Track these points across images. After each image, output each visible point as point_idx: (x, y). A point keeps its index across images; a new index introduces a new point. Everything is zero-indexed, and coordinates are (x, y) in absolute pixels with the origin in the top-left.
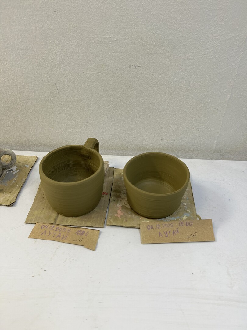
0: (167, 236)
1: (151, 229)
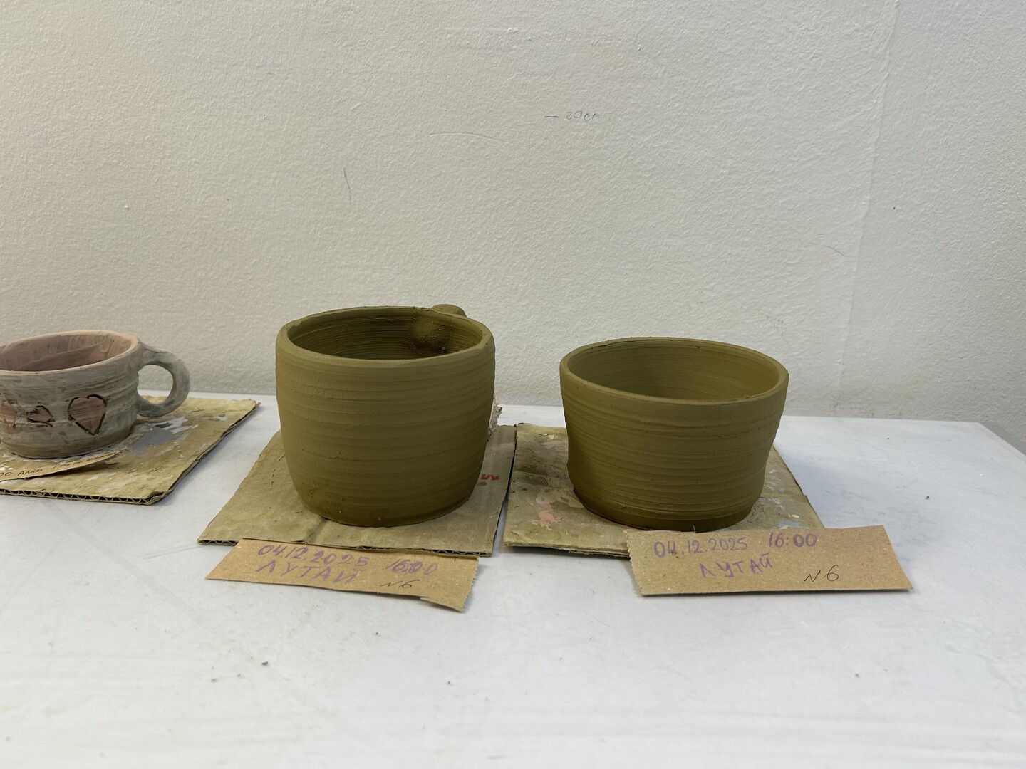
0: (732, 575)
1: (668, 556)
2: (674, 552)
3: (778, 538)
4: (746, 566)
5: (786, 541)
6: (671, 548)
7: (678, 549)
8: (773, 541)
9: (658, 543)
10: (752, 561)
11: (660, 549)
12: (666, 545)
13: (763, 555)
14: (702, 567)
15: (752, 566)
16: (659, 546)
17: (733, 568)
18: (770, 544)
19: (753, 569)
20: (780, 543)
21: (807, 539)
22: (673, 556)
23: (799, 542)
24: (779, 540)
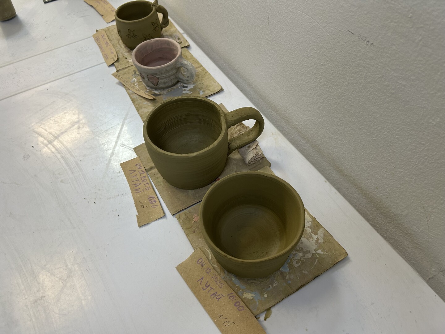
0: (204, 290)
1: (200, 265)
2: (202, 266)
3: (232, 296)
4: (212, 292)
5: (234, 300)
6: (203, 264)
7: (204, 266)
8: (230, 295)
9: (202, 259)
10: (216, 293)
11: (200, 261)
12: (203, 262)
13: (222, 295)
14: (202, 278)
15: (214, 294)
16: (201, 260)
17: (209, 288)
18: (228, 295)
19: (212, 295)
20: (231, 298)
21: (240, 307)
22: (201, 267)
23: (237, 304)
24: (232, 297)
